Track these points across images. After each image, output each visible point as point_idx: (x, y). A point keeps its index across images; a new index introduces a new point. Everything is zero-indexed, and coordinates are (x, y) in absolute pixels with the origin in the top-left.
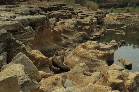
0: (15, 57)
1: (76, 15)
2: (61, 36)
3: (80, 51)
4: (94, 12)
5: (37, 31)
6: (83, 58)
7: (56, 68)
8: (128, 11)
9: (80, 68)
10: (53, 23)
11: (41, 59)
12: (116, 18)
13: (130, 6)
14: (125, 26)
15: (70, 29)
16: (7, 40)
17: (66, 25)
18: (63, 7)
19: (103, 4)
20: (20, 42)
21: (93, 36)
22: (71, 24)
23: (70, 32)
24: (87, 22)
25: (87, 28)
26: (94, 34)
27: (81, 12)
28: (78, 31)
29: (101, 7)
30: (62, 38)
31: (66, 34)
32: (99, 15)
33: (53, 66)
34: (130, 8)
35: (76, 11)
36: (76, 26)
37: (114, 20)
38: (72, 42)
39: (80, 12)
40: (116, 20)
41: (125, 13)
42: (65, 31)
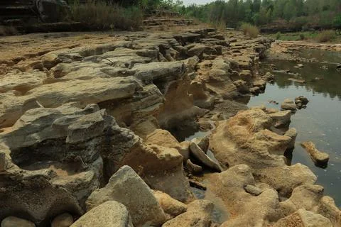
0: (114, 175)
1: (228, 45)
2: (205, 90)
3: (238, 131)
4: (254, 40)
5: (167, 90)
6: (243, 148)
7: (195, 165)
8: (302, 38)
9: (239, 177)
10: (195, 64)
11: (167, 159)
12: (285, 50)
13: (306, 30)
14: (301, 65)
15: (219, 78)
16: (105, 131)
17: (214, 69)
18: (209, 33)
19: (266, 27)
20: (128, 134)
21: (254, 86)
22: (221, 69)
23: (220, 81)
24: (246, 64)
25: (245, 72)
26: (256, 83)
27: (235, 41)
28: (232, 80)
29: (263, 32)
30: (207, 93)
31: (213, 86)
32: (261, 46)
33: (189, 160)
34: (306, 34)
35: (227, 40)
36: (229, 71)
37: (283, 52)
38: (221, 100)
39: (233, 41)
40: (286, 53)
41: (297, 40)
42: (212, 81)
